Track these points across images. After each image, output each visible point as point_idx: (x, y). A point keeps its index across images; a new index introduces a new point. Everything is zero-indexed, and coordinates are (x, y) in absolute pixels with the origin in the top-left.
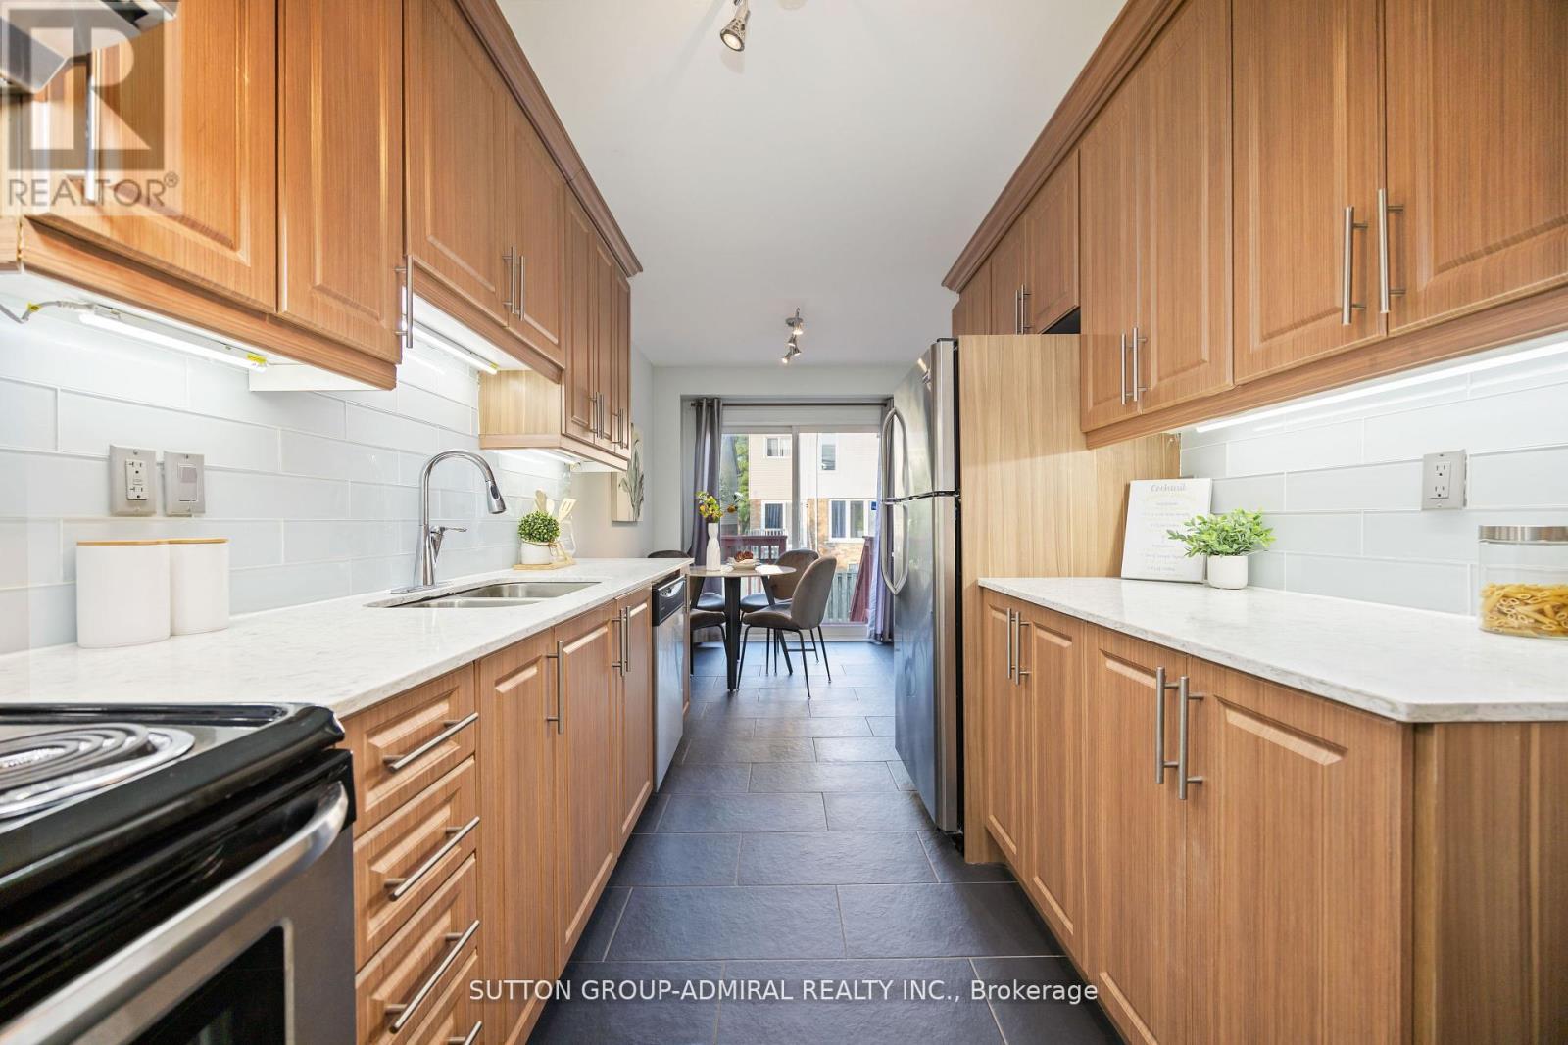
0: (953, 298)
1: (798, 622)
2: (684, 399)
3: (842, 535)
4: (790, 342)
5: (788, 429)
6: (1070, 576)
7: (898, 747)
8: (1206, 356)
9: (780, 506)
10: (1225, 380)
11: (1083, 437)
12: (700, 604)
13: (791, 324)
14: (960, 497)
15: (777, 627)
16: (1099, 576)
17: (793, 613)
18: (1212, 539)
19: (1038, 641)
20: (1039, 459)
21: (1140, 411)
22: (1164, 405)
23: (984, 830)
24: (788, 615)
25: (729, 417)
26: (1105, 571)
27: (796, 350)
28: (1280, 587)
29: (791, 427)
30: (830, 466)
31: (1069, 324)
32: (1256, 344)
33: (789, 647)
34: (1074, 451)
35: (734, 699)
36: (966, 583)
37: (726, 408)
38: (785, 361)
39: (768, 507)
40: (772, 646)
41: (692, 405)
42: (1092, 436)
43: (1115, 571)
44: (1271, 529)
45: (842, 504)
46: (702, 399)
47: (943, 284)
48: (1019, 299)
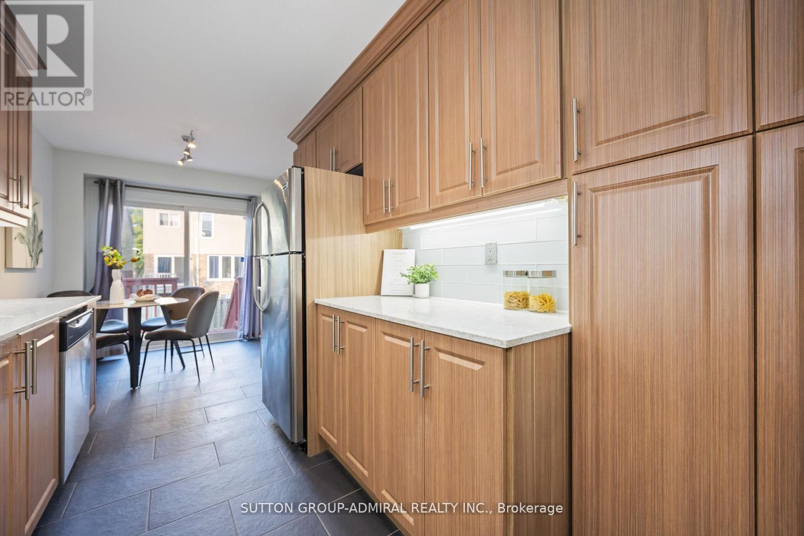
0: (295, 147)
1: (191, 334)
2: (86, 178)
3: (216, 276)
4: (185, 151)
5: (181, 208)
6: (358, 295)
7: (265, 401)
8: (418, 195)
9: (170, 259)
10: (426, 207)
11: (364, 228)
12: (103, 329)
13: (186, 139)
14: (305, 255)
15: (172, 338)
16: (371, 295)
17: (187, 329)
18: (417, 276)
19: (349, 331)
20: (345, 237)
21: (391, 217)
22: (401, 215)
23: (317, 436)
24: (183, 330)
25: (129, 194)
26: (374, 293)
27: (189, 157)
28: (440, 296)
29: (183, 207)
30: (208, 234)
31: (358, 171)
32: (438, 193)
33: (182, 351)
34: (360, 234)
35: (137, 394)
36: (309, 302)
37: (127, 188)
38: (180, 163)
39: (160, 259)
40: (169, 352)
41: (95, 182)
42: (369, 227)
43: (378, 292)
44: (436, 272)
45: (217, 258)
46: (105, 179)
47: (288, 137)
48: (332, 154)
